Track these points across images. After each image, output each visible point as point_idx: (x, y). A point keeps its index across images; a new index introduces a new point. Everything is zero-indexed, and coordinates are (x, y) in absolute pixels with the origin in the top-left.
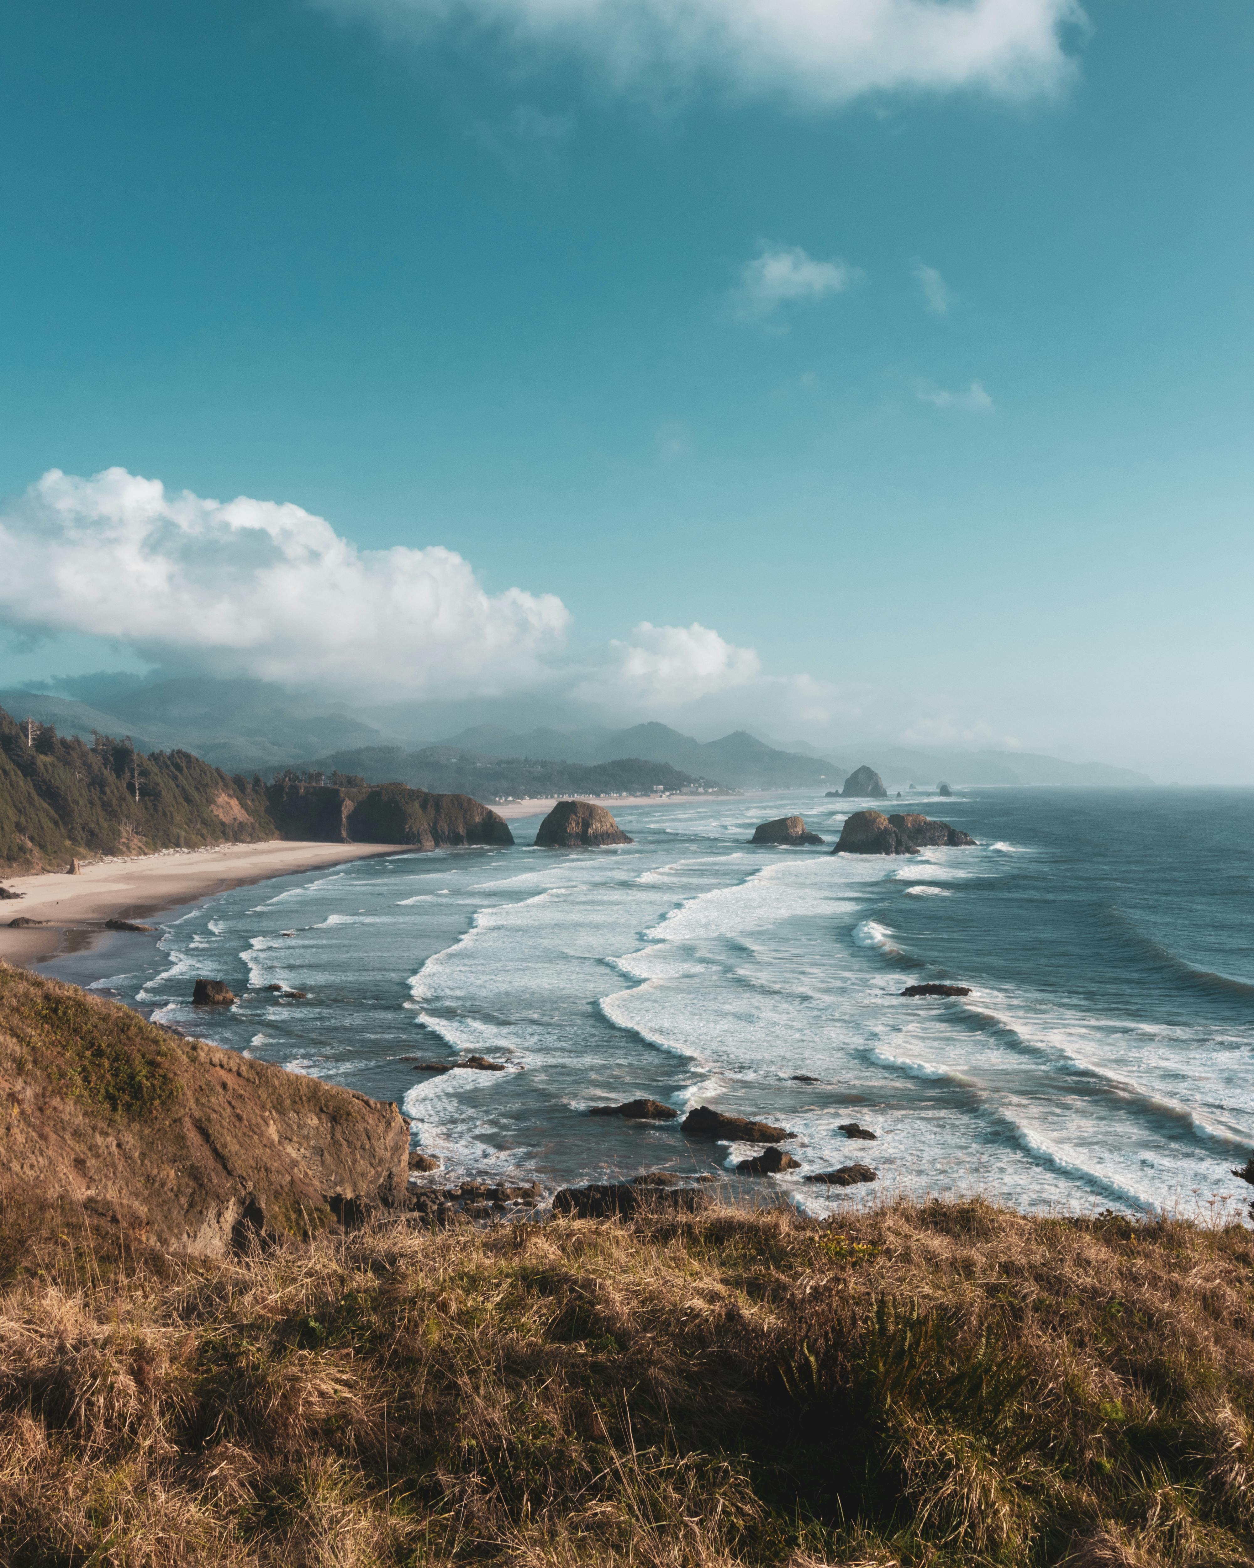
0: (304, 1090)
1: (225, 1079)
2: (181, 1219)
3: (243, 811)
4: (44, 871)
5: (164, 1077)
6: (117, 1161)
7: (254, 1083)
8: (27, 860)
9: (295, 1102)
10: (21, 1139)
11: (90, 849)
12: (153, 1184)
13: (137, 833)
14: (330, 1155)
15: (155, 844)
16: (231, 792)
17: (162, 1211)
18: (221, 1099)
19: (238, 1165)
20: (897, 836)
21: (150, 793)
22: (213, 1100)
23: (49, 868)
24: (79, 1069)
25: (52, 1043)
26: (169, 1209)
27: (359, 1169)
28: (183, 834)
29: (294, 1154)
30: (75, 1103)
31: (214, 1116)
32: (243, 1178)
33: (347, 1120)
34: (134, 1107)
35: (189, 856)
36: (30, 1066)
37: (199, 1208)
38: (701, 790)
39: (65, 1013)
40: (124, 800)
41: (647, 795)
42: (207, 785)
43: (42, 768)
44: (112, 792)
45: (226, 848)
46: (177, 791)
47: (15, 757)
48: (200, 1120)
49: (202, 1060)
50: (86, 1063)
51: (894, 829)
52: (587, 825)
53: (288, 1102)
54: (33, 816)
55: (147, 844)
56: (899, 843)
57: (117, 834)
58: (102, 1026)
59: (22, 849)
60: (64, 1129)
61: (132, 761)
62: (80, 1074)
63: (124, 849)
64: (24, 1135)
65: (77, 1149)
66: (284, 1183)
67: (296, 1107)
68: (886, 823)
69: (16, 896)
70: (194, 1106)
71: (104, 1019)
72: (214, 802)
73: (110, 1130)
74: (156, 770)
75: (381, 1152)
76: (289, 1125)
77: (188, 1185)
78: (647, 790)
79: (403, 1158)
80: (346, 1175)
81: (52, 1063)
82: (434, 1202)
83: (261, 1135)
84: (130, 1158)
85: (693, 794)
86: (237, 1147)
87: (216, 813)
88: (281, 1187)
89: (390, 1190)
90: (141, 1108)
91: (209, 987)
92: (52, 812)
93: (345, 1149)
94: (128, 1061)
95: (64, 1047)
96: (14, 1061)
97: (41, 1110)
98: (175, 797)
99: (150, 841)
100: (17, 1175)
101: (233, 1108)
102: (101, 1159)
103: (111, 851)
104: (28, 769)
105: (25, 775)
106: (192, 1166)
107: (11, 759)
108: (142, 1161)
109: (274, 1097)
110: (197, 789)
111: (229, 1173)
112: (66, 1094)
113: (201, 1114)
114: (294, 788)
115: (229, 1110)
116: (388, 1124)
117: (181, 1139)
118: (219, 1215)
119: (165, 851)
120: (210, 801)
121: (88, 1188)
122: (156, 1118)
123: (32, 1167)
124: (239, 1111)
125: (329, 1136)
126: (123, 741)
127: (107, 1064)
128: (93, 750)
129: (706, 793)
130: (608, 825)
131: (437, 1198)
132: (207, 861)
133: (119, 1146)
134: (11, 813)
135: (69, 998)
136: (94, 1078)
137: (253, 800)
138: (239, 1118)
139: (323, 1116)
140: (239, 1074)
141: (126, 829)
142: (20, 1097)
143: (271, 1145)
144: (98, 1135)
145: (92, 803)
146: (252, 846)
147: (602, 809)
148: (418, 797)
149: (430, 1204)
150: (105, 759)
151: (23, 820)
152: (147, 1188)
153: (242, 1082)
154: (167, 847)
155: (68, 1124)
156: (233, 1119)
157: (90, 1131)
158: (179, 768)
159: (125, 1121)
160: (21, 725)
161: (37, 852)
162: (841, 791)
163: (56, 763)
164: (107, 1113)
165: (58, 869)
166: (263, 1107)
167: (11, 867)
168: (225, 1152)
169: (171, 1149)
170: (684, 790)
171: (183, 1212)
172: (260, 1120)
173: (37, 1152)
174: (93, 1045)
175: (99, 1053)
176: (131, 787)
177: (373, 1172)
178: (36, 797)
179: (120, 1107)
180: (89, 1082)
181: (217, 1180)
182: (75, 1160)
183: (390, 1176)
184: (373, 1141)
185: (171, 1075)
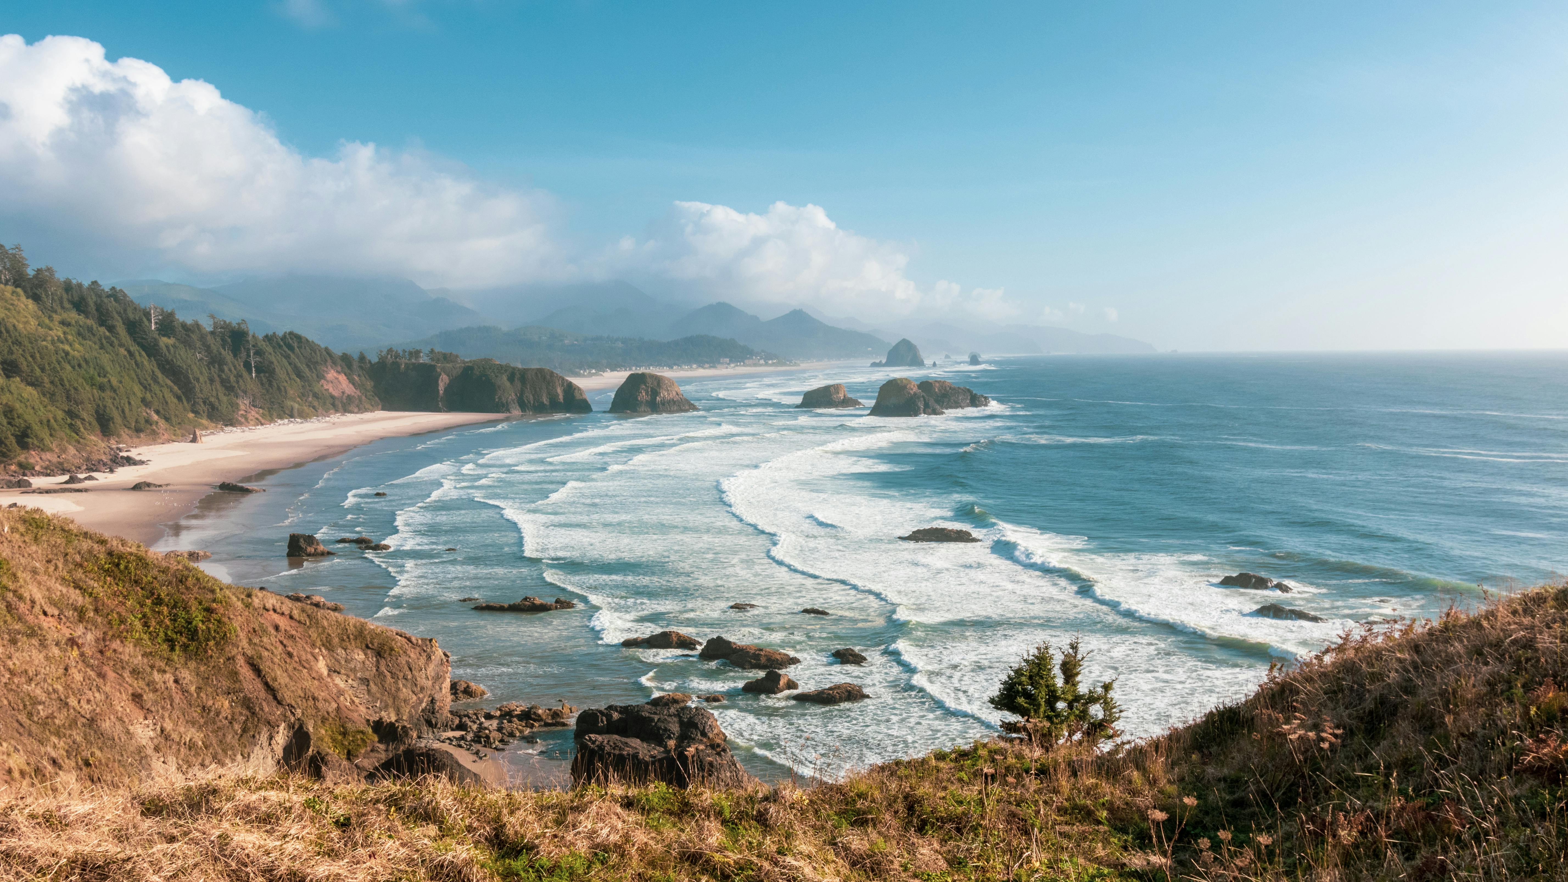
0: (351, 629)
1: (278, 622)
2: (235, 743)
3: (351, 385)
4: (169, 441)
5: (219, 621)
6: (174, 695)
7: (305, 624)
8: (154, 431)
9: (343, 640)
10: (78, 677)
11: (211, 420)
12: (208, 714)
13: (254, 406)
14: (376, 684)
15: (271, 416)
16: (339, 369)
17: (217, 736)
18: (273, 639)
19: (287, 696)
20: (925, 400)
21: (265, 371)
22: (265, 639)
23: (174, 437)
24: (140, 616)
25: (114, 594)
26: (224, 735)
27: (402, 696)
28: (296, 406)
29: (342, 685)
30: (135, 646)
31: (266, 654)
32: (292, 706)
33: (390, 654)
34: (191, 648)
35: (302, 425)
36: (92, 614)
37: (252, 733)
38: (762, 362)
39: (126, 567)
40: (241, 376)
41: (714, 367)
42: (317, 363)
43: (165, 349)
44: (230, 370)
45: (336, 418)
46: (289, 368)
47: (139, 340)
48: (252, 658)
49: (256, 606)
50: (146, 610)
51: (923, 394)
52: (655, 393)
53: (336, 640)
54: (158, 392)
55: (263, 416)
56: (927, 406)
57: (235, 407)
58: (162, 577)
59: (148, 421)
60: (123, 668)
61: (248, 341)
62: (140, 619)
63: (243, 420)
64: (82, 674)
65: (135, 685)
66: (330, 710)
67: (344, 644)
68: (915, 389)
69: (142, 463)
70: (246, 646)
71: (163, 572)
72: (324, 378)
73: (167, 668)
74: (269, 349)
75: (422, 681)
76: (338, 661)
77: (241, 714)
78: (713, 363)
79: (443, 685)
80: (390, 702)
81: (112, 611)
82: (475, 722)
83: (310, 669)
84: (187, 692)
85: (755, 365)
86: (287, 680)
87: (326, 387)
88: (328, 713)
89: (433, 713)
90: (197, 648)
91: (302, 540)
92: (176, 388)
93: (389, 679)
94: (186, 609)
95: (125, 597)
96: (75, 609)
97: (101, 652)
98: (288, 374)
99: (266, 413)
100: (74, 709)
101: (285, 646)
102: (159, 693)
103: (230, 422)
104: (152, 350)
105: (148, 356)
106: (245, 697)
107: (135, 341)
108: (198, 694)
109: (324, 636)
110: (308, 366)
111: (279, 703)
112: (126, 638)
113: (254, 652)
114: (396, 365)
115: (280, 648)
116: (429, 657)
117: (234, 675)
118: (271, 738)
119: (280, 421)
120: (320, 377)
121: (146, 718)
122: (211, 657)
123: (89, 701)
124: (290, 649)
125: (374, 669)
126: (239, 324)
127: (165, 610)
128: (212, 333)
129: (766, 364)
130: (674, 393)
131: (478, 718)
132: (316, 430)
133: (176, 681)
134: (137, 389)
135: (131, 554)
136: (153, 623)
137: (359, 376)
138: (290, 655)
139: (369, 652)
140: (291, 617)
141: (243, 403)
142: (80, 641)
143: (320, 678)
144: (155, 673)
145: (212, 380)
146: (359, 416)
147: (669, 379)
148: (506, 371)
149: (470, 724)
150: (223, 340)
151: (148, 396)
152: (202, 717)
153: (294, 624)
154: (281, 418)
155: (127, 663)
156: (284, 656)
157: (148, 670)
158: (291, 348)
159: (182, 660)
160: (144, 310)
161: (162, 423)
162: (884, 361)
163: (177, 344)
164: (166, 654)
165: (181, 438)
166: (313, 645)
167: (139, 437)
168: (275, 685)
169: (225, 683)
170: (747, 361)
171: (237, 737)
172: (310, 657)
173: (94, 689)
174: (153, 594)
175: (159, 601)
176: (247, 366)
177: (415, 698)
178: (160, 375)
179: (177, 648)
180: (149, 627)
181: (268, 708)
182: (133, 695)
183: (433, 701)
184: (414, 672)
185: (225, 620)
